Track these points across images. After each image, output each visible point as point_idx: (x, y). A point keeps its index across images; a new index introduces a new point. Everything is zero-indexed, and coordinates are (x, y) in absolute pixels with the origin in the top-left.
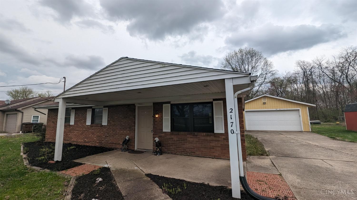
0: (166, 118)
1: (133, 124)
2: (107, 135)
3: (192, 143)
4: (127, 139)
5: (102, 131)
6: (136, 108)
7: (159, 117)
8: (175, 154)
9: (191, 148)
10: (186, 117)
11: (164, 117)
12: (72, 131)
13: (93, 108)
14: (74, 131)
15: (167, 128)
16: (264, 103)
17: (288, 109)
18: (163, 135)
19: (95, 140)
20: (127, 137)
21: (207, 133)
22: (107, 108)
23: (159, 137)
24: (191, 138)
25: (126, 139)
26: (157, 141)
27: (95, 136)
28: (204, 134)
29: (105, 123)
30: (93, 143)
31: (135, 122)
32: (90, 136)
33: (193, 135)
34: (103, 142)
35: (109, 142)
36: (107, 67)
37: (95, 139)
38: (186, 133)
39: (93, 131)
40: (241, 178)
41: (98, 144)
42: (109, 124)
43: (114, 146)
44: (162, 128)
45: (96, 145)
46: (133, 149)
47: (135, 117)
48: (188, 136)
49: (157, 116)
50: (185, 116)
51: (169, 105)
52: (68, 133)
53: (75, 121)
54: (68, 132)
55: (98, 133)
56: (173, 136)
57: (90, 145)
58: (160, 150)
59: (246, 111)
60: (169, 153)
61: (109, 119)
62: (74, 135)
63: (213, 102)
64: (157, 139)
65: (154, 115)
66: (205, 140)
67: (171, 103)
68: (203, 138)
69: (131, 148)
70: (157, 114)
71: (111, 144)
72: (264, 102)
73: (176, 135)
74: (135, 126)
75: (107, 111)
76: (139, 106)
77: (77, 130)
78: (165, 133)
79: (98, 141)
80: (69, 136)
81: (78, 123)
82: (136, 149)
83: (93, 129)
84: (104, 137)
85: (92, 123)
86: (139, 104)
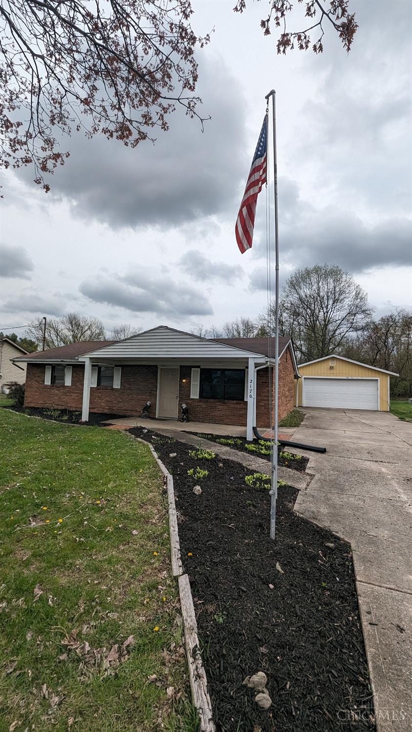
0: (194, 383)
1: (155, 389)
2: (120, 401)
3: (221, 411)
4: (149, 405)
5: (113, 395)
6: (159, 370)
7: (186, 382)
8: (203, 422)
9: (220, 416)
10: (214, 382)
11: (193, 382)
12: (68, 394)
13: (99, 366)
14: (72, 394)
15: (195, 394)
16: (331, 368)
17: (364, 378)
18: (190, 402)
19: (103, 406)
20: (148, 403)
21: (237, 401)
22: (121, 368)
23: (187, 404)
24: (221, 405)
25: (147, 405)
26: (184, 408)
27: (103, 401)
28: (235, 401)
29: (117, 385)
30: (100, 409)
31: (157, 386)
32: (96, 400)
33: (223, 403)
34: (114, 408)
35: (123, 408)
36: (145, 333)
37: (104, 404)
38: (216, 400)
39: (100, 394)
40: (253, 428)
41: (107, 411)
42: (122, 387)
43: (129, 413)
44: (190, 394)
45: (103, 412)
46: (154, 417)
47: (157, 381)
48: (218, 403)
49: (184, 381)
50: (212, 382)
51: (199, 369)
52: (62, 397)
53: (72, 381)
54: (63, 395)
55: (108, 398)
56: (201, 404)
57: (97, 412)
58: (187, 417)
59: (304, 378)
60: (196, 421)
61: (123, 381)
62: (72, 399)
63: (245, 370)
64: (184, 406)
65: (181, 379)
66: (234, 408)
67: (201, 367)
68: (232, 406)
69: (151, 415)
70: (184, 378)
71: (125, 411)
72: (332, 365)
73: (205, 402)
74: (156, 391)
75: (121, 372)
76: (163, 367)
77: (75, 393)
78: (193, 399)
79: (107, 408)
80: (64, 400)
81: (78, 384)
82: (157, 417)
83: (100, 393)
84: (116, 402)
85: (97, 385)
86: (163, 366)
